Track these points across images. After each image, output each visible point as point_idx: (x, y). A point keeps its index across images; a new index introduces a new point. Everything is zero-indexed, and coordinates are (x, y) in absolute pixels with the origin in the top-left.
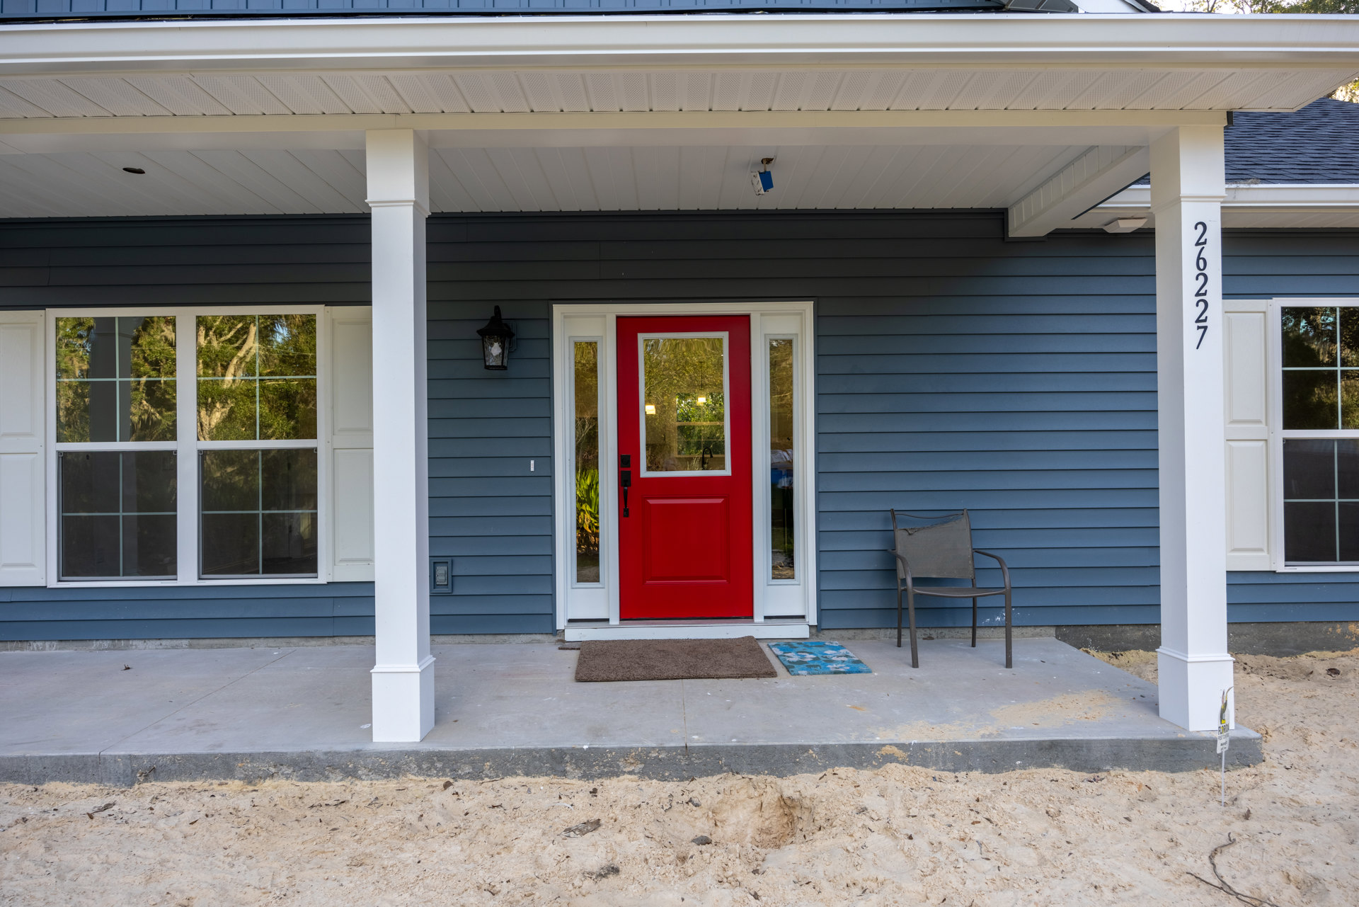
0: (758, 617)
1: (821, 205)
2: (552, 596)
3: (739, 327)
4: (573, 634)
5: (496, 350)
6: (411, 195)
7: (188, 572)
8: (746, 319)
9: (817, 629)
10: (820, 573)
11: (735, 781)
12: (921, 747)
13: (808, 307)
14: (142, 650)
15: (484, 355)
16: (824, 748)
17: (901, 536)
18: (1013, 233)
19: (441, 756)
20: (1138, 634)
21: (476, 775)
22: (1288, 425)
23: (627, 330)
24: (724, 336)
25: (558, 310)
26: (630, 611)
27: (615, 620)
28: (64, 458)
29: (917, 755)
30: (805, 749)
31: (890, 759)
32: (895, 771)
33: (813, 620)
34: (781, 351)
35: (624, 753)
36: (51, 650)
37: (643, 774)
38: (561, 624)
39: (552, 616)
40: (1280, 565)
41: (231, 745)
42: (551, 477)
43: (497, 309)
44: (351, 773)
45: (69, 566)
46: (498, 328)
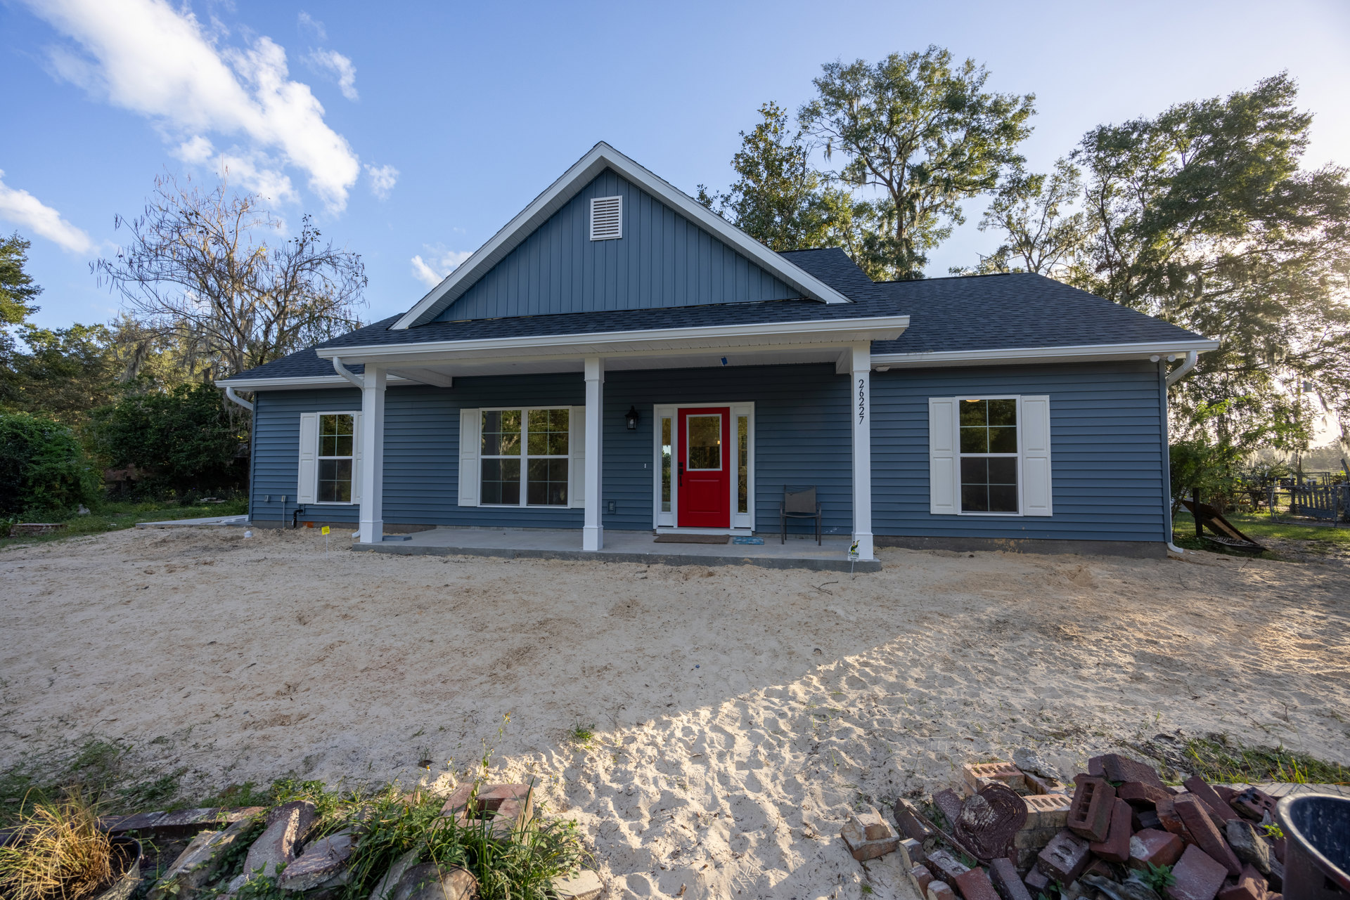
0: (732, 528)
1: (750, 364)
2: (652, 516)
3: (726, 412)
4: (659, 531)
5: (632, 422)
6: (598, 378)
7: (523, 503)
8: (728, 409)
9: (755, 533)
10: (756, 510)
11: (694, 567)
12: (757, 559)
13: (752, 404)
14: (507, 530)
15: (627, 424)
16: (725, 558)
17: (787, 495)
18: (838, 372)
19: (603, 554)
20: (894, 540)
21: (614, 561)
22: (962, 451)
23: (682, 414)
24: (720, 415)
25: (656, 406)
26: (681, 524)
27: (676, 526)
28: (484, 461)
29: (756, 562)
30: (718, 558)
31: (746, 563)
32: (747, 566)
33: (753, 529)
34: (742, 421)
35: (660, 556)
36: (477, 529)
37: (666, 564)
38: (655, 527)
39: (652, 524)
40: (959, 512)
41: (541, 549)
42: (652, 470)
43: (633, 407)
44: (577, 559)
45: (484, 501)
46: (634, 414)
